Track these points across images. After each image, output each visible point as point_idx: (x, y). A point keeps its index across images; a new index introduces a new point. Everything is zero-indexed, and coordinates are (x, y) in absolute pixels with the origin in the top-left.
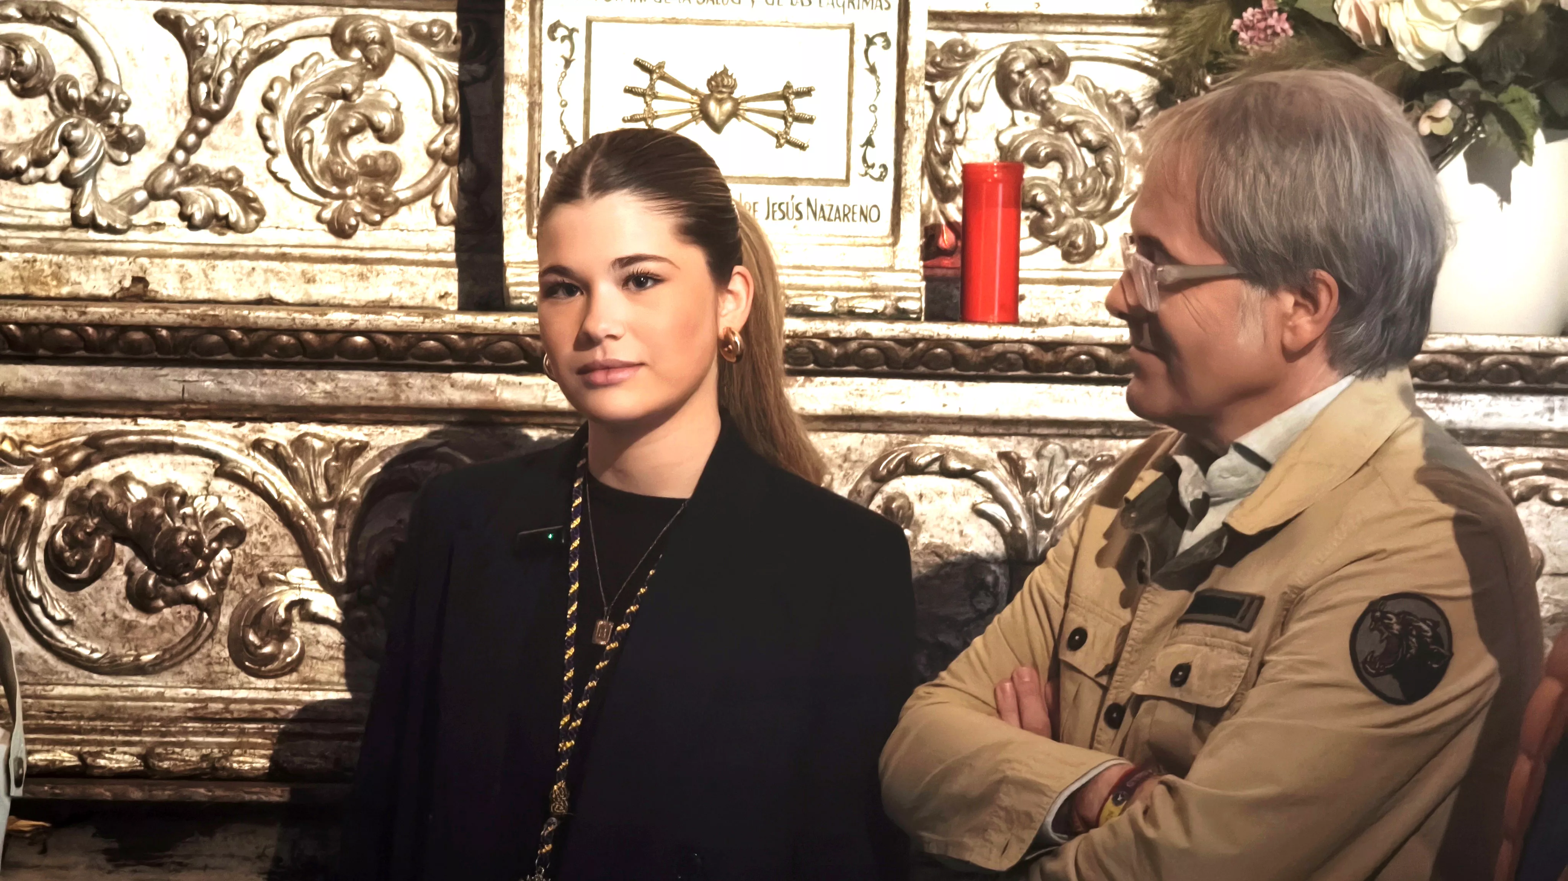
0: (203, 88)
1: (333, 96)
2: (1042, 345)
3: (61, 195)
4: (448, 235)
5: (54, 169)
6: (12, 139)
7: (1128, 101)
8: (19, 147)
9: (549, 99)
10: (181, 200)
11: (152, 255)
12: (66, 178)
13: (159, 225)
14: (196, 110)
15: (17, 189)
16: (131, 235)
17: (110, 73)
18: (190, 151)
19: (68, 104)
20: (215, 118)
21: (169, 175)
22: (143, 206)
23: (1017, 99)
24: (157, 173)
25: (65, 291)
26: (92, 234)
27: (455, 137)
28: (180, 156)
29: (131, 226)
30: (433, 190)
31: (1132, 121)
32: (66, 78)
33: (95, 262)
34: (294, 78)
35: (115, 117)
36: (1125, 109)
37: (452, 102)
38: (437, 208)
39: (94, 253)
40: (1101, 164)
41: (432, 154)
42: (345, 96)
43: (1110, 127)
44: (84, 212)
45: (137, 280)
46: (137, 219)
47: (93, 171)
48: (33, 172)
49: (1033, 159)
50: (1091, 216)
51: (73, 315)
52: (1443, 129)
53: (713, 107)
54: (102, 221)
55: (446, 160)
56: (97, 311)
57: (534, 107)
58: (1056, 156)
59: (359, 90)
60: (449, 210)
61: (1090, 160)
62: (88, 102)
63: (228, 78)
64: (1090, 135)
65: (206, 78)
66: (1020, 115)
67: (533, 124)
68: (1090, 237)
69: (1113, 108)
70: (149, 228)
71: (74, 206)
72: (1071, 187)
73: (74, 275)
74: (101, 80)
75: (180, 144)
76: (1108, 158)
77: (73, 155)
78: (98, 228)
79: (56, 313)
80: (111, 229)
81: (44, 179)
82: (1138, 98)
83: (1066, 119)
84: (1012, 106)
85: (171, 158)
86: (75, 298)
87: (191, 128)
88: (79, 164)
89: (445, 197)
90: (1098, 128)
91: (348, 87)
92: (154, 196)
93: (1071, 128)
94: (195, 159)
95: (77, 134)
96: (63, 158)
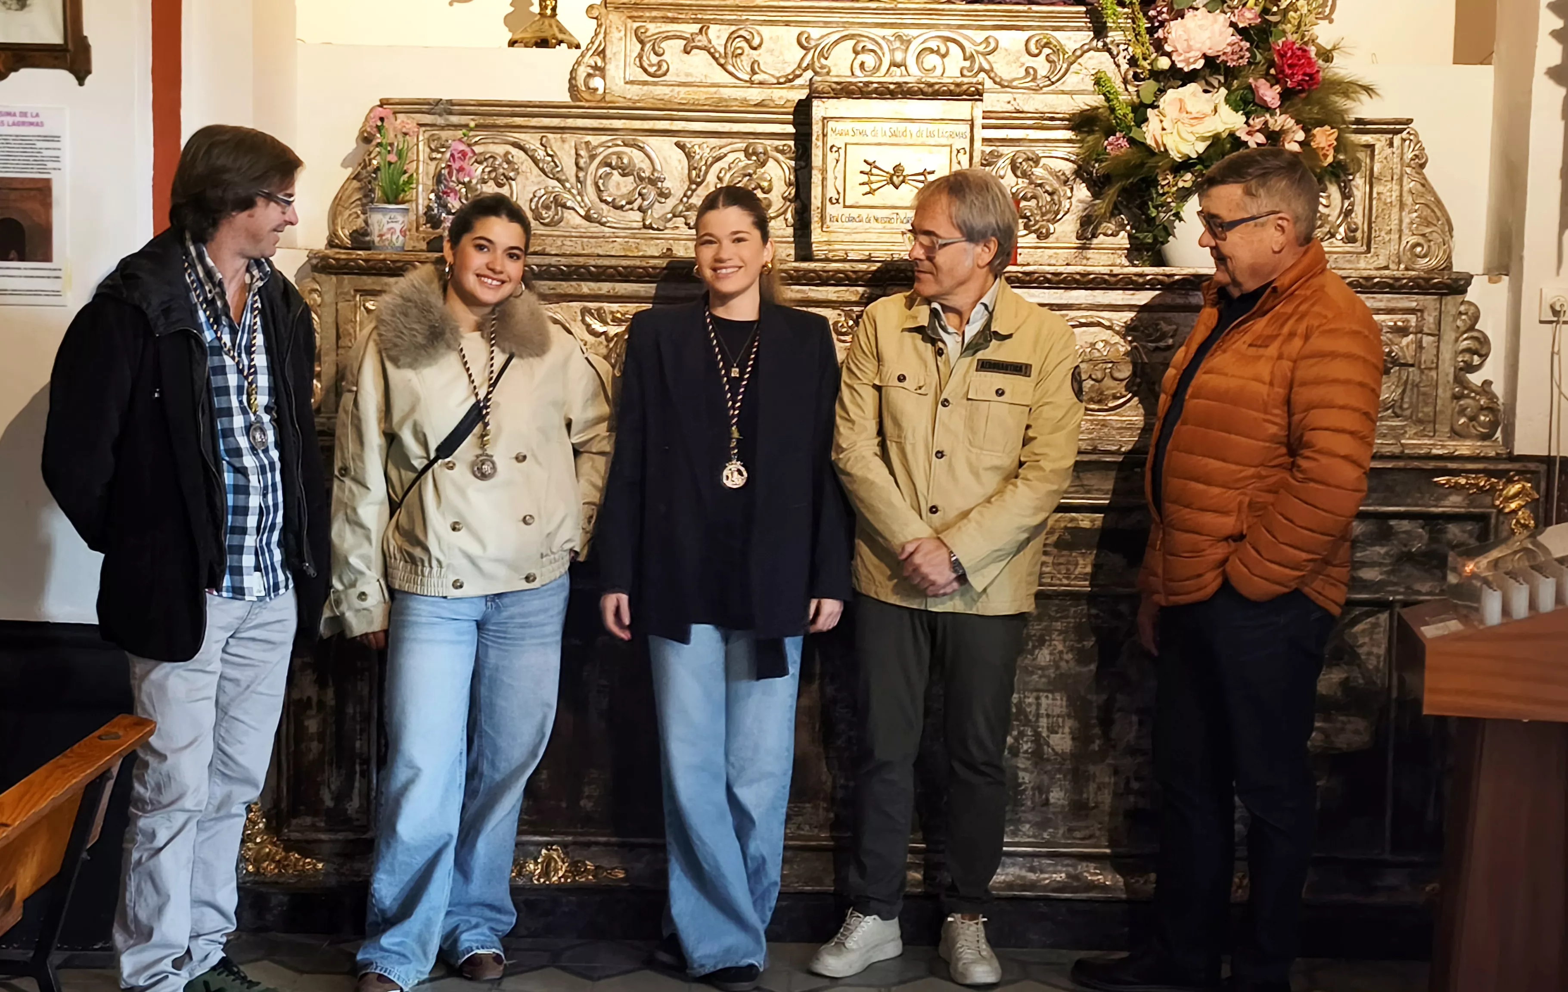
0: (694, 173)
1: (745, 175)
2: (1025, 274)
3: (638, 216)
4: (790, 231)
5: (636, 205)
6: (619, 193)
7: (1064, 174)
8: (622, 197)
9: (830, 175)
10: (685, 217)
11: (674, 239)
12: (640, 209)
13: (677, 227)
14: (692, 182)
15: (622, 213)
16: (666, 231)
17: (658, 167)
18: (689, 198)
19: (641, 179)
20: (699, 184)
21: (681, 207)
22: (670, 219)
23: (1019, 173)
24: (676, 206)
25: (641, 254)
26: (651, 231)
27: (793, 192)
28: (685, 199)
29: (666, 228)
30: (785, 212)
31: (1065, 182)
32: (640, 169)
33: (652, 242)
34: (730, 168)
35: (660, 184)
36: (1063, 177)
37: (792, 177)
38: (786, 220)
39: (652, 238)
40: (1052, 200)
41: (784, 198)
42: (750, 175)
43: (1057, 185)
44: (647, 223)
45: (668, 249)
46: (668, 225)
47: (651, 206)
48: (628, 207)
49: (1025, 198)
50: (1048, 221)
51: (644, 264)
52: (1188, 185)
53: (895, 178)
54: (655, 226)
55: (790, 200)
56: (653, 262)
57: (824, 179)
58: (1034, 197)
59: (755, 173)
60: (791, 220)
61: (1049, 199)
62: (649, 178)
63: (704, 168)
64: (1048, 188)
65: (695, 169)
66: (1020, 180)
67: (824, 187)
68: (1048, 230)
69: (1058, 177)
70: (673, 229)
71: (644, 220)
72: (1040, 208)
73: (644, 248)
74: (654, 170)
75: (685, 195)
76: (1056, 197)
77: (643, 200)
78: (653, 229)
79: (637, 263)
80: (658, 229)
81: (632, 209)
82: (1068, 173)
83: (1039, 182)
84: (1017, 177)
85: (681, 200)
86: (644, 257)
87: (689, 189)
88: (646, 203)
89: (789, 215)
90: (1051, 185)
91: (751, 171)
92: (674, 216)
93: (1040, 185)
94: (691, 201)
95: (644, 191)
96: (639, 200)
